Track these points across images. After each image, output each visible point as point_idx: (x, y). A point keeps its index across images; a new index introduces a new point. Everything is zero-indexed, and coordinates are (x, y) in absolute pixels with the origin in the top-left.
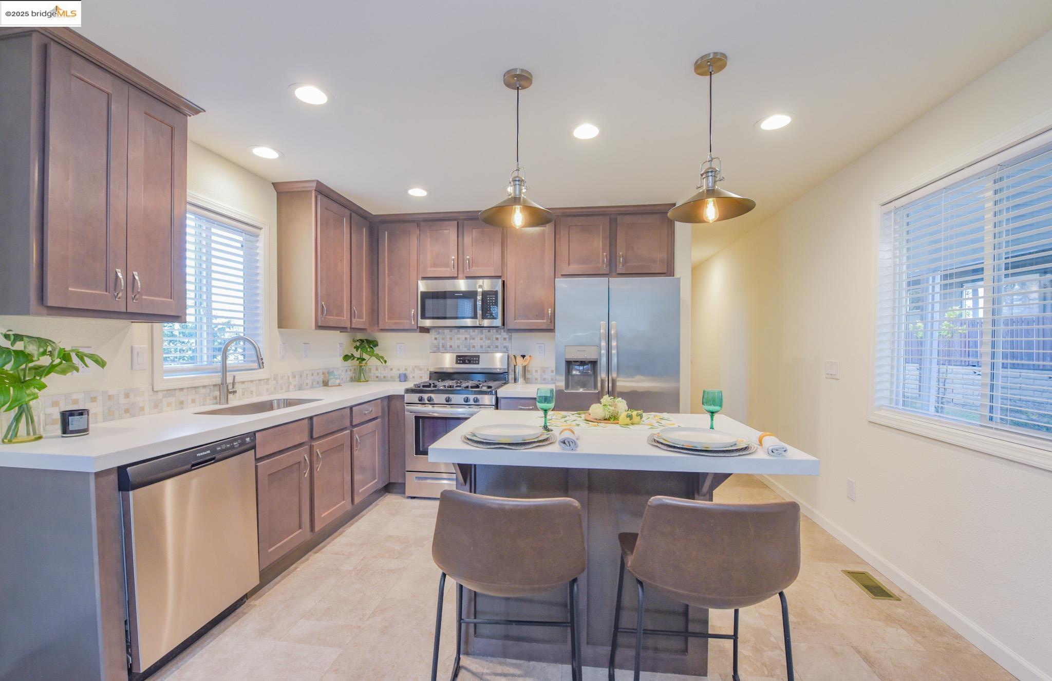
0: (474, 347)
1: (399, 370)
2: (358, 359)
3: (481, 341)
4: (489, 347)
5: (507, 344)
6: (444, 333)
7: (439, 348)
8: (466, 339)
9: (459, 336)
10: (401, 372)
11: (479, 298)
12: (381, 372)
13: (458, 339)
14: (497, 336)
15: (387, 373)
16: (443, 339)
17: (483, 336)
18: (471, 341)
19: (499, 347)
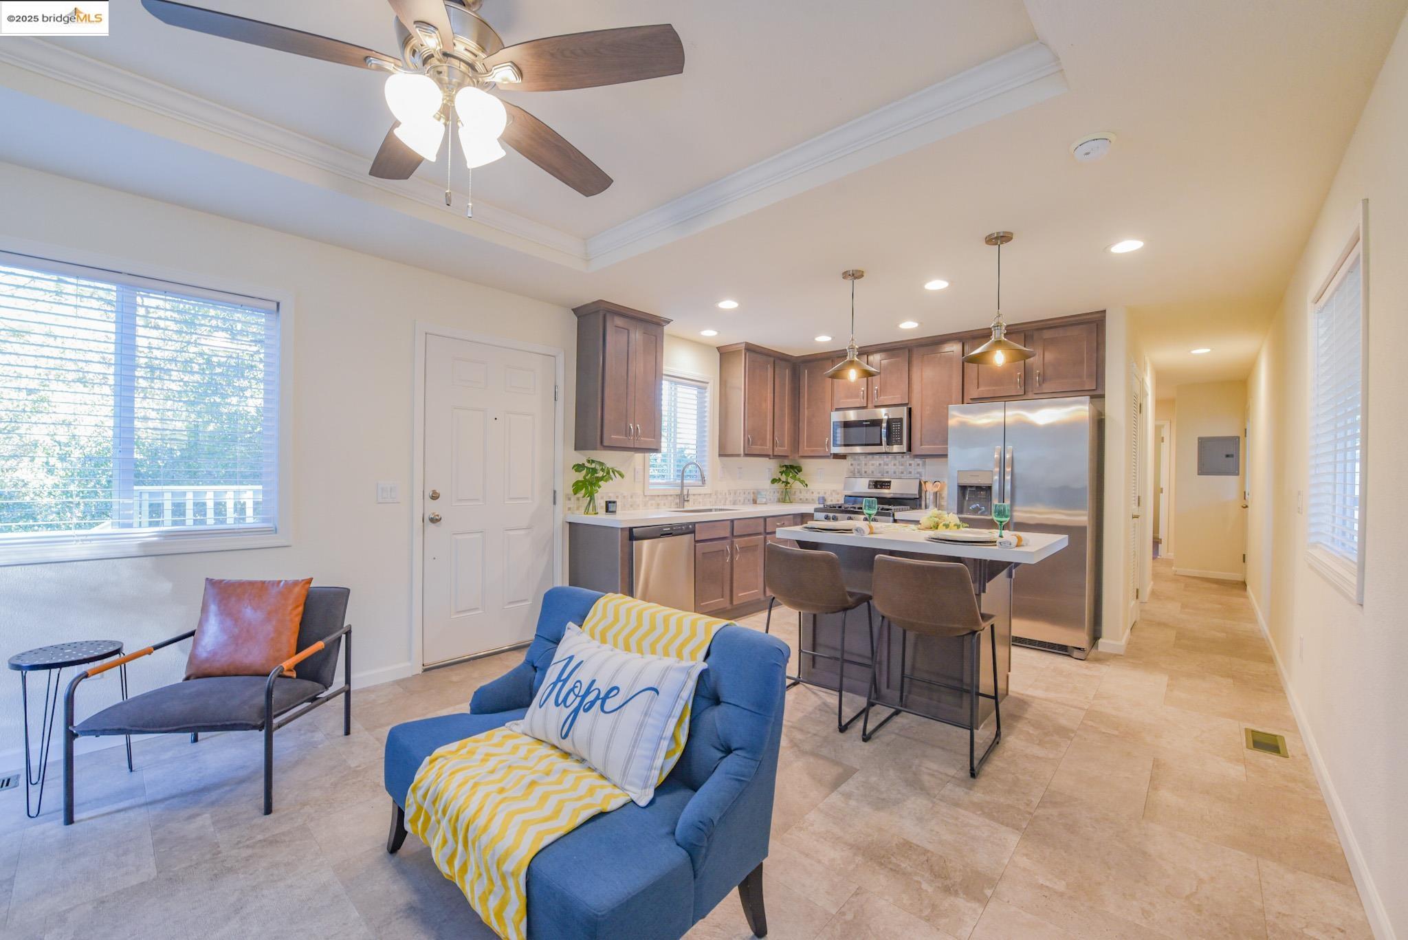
0: (887, 472)
1: (819, 493)
2: (783, 482)
3: (895, 467)
4: (902, 473)
5: (920, 469)
6: (859, 459)
7: (854, 474)
8: (880, 464)
9: (873, 462)
10: (821, 495)
11: (884, 425)
12: (804, 495)
13: (873, 465)
14: (911, 462)
15: (808, 496)
16: (859, 465)
17: (897, 462)
18: (886, 467)
19: (913, 473)
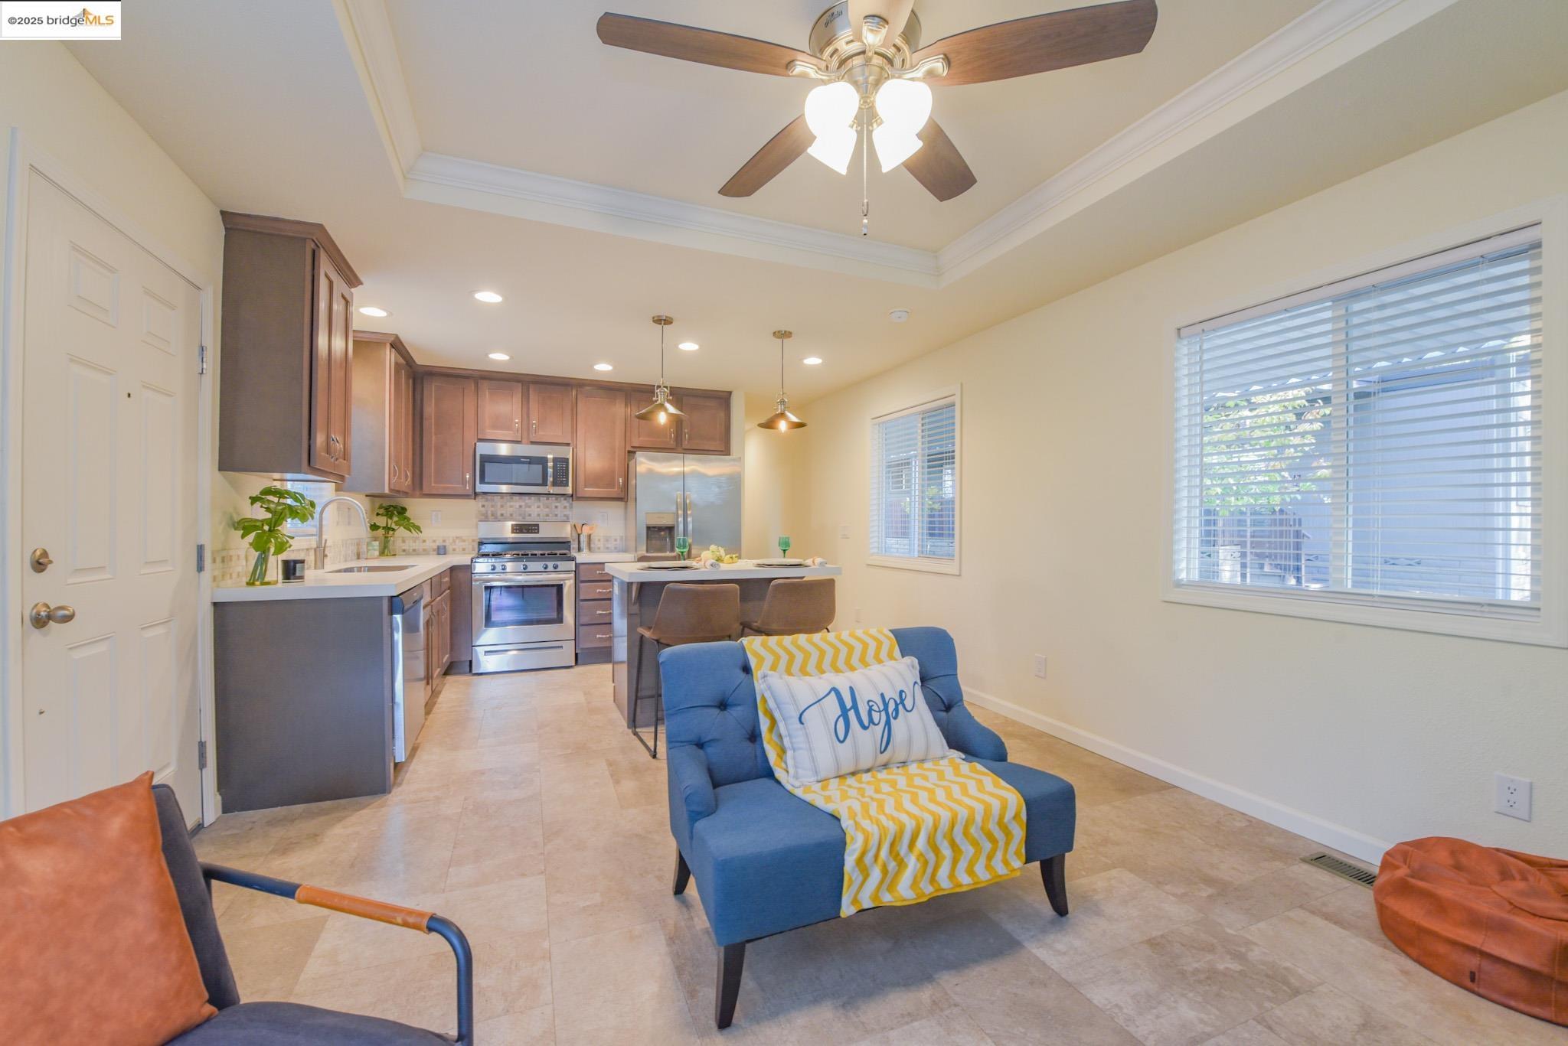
0: (530, 515)
1: (434, 541)
2: (384, 528)
3: (539, 509)
4: (547, 515)
5: (567, 512)
6: (493, 500)
7: (487, 517)
8: (520, 506)
9: (512, 504)
10: (438, 544)
11: (550, 464)
12: (409, 545)
13: (511, 507)
14: (557, 504)
15: (418, 545)
16: (492, 506)
17: (541, 504)
18: (527, 509)
19: (559, 515)
